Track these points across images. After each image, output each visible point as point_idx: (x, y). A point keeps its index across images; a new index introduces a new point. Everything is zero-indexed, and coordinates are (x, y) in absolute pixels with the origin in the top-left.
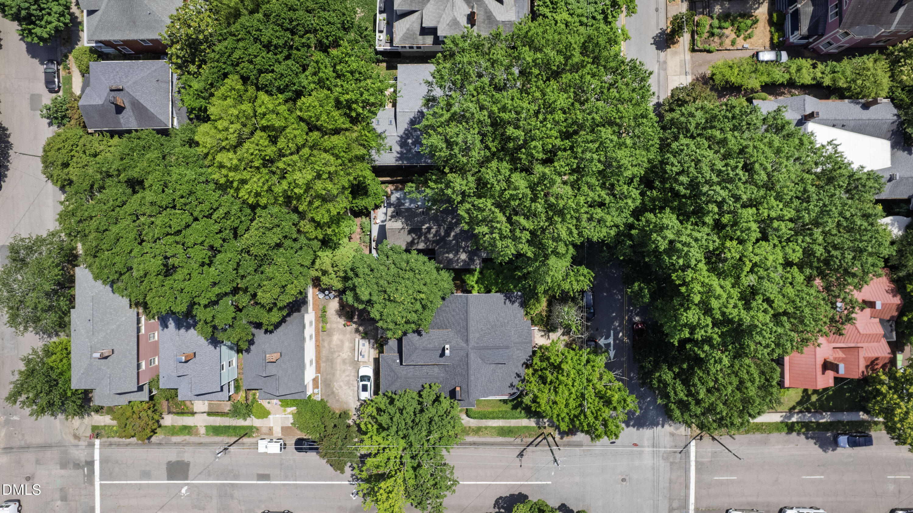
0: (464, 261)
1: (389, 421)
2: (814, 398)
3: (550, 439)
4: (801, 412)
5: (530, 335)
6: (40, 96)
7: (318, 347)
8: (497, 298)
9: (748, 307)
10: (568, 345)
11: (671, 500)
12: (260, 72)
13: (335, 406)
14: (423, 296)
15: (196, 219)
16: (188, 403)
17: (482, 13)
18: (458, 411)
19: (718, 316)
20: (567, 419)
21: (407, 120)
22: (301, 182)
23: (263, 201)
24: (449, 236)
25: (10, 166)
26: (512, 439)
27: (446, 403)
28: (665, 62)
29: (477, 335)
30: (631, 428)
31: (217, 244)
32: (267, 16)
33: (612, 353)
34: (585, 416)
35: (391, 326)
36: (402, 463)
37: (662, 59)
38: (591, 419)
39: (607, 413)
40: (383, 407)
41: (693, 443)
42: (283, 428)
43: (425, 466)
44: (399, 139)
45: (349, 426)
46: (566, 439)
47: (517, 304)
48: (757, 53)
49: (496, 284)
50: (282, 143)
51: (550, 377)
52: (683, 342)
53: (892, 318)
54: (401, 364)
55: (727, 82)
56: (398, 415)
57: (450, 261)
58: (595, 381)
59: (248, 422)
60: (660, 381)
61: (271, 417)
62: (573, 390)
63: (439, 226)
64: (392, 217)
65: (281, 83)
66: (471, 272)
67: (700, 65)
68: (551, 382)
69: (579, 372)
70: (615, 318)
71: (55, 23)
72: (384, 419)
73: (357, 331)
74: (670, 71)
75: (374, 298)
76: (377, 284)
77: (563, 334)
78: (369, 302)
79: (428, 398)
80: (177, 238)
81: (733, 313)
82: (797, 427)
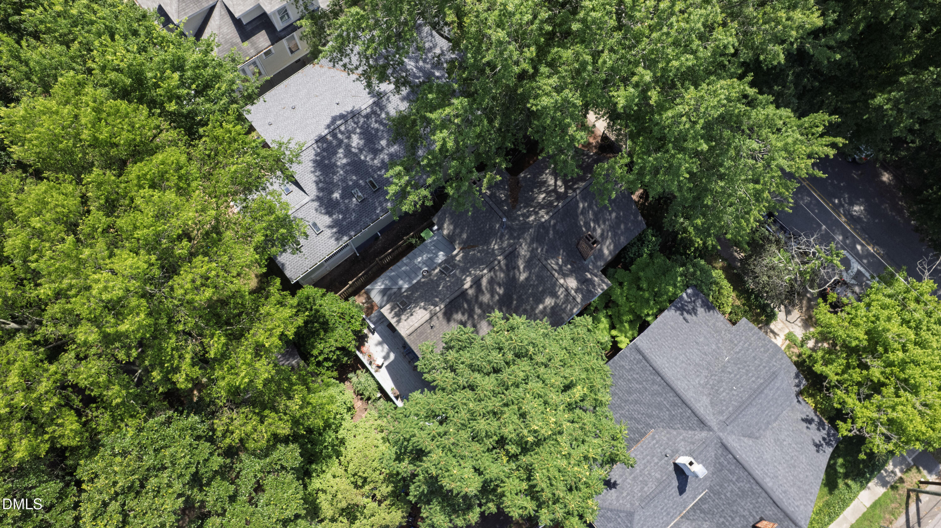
29: (707, 399)
44: (316, 204)
47: (701, 310)
64: (398, 315)
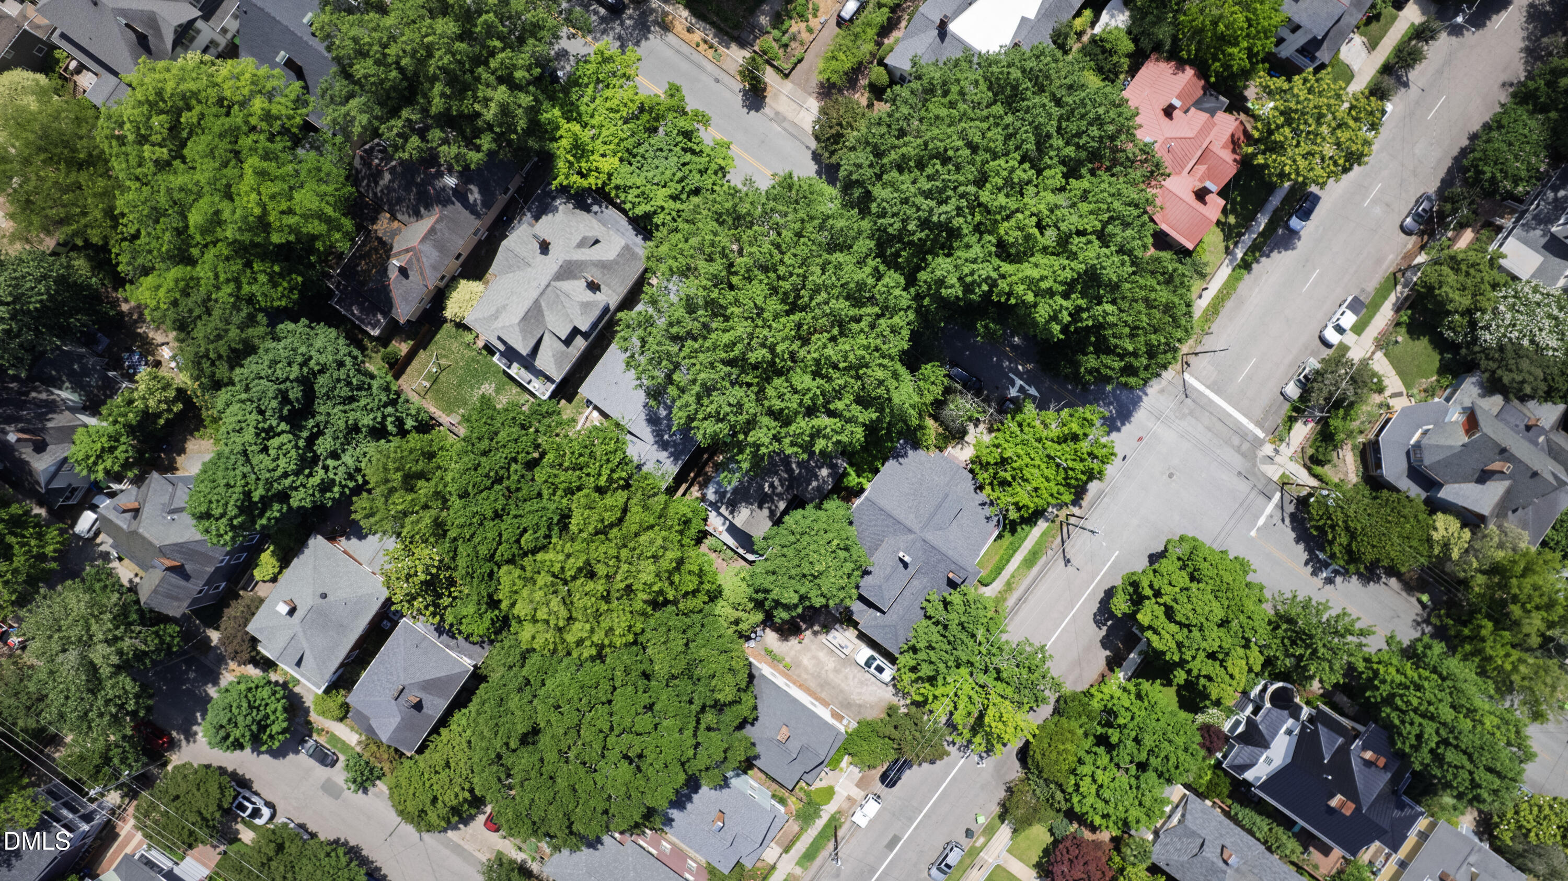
0: (829, 475)
1: (932, 667)
2: (1232, 220)
3: (1072, 520)
4: (1236, 244)
5: (951, 461)
6: (329, 780)
7: (801, 686)
8: (889, 468)
9: (1073, 256)
10: (990, 430)
11: (1228, 442)
12: (518, 541)
13: (875, 714)
14: (835, 542)
15: (610, 702)
16: (759, 864)
17: (594, 270)
18: (972, 590)
19: (1061, 289)
20: (1062, 489)
21: (644, 424)
22: (650, 578)
23: (639, 627)
24: (792, 470)
25: (378, 864)
26: (1044, 558)
27: (956, 598)
28: (777, 113)
29: (912, 516)
30: (1124, 429)
31: (645, 699)
32: (464, 495)
33: (1032, 391)
34: (1073, 470)
35: (842, 594)
36: (982, 687)
37: (772, 115)
38: (1079, 466)
39: (1084, 446)
40: (913, 663)
41: (1187, 376)
42: (857, 785)
43: (1003, 666)
44: (655, 446)
45: (906, 715)
46: (1084, 503)
47: (910, 452)
48: (839, 16)
49: (875, 458)
50: (601, 570)
51: (1008, 476)
52: (1065, 329)
53: (1204, 88)
54: (883, 613)
55: (846, 74)
56: (932, 653)
57: (819, 488)
58: (1045, 434)
59: (825, 817)
60: (1090, 372)
61: (837, 789)
62: (1037, 462)
63: (776, 473)
64: (732, 512)
65: (543, 531)
66: (845, 474)
67: (807, 80)
68: (1014, 478)
69: (1024, 443)
70: (1000, 361)
71: (280, 706)
72: (926, 670)
73: (815, 633)
74: (790, 116)
75: (803, 590)
76: (790, 577)
77: (976, 426)
78: (803, 598)
79: (936, 610)
80: (616, 732)
81: (1068, 275)
82: (1249, 259)
